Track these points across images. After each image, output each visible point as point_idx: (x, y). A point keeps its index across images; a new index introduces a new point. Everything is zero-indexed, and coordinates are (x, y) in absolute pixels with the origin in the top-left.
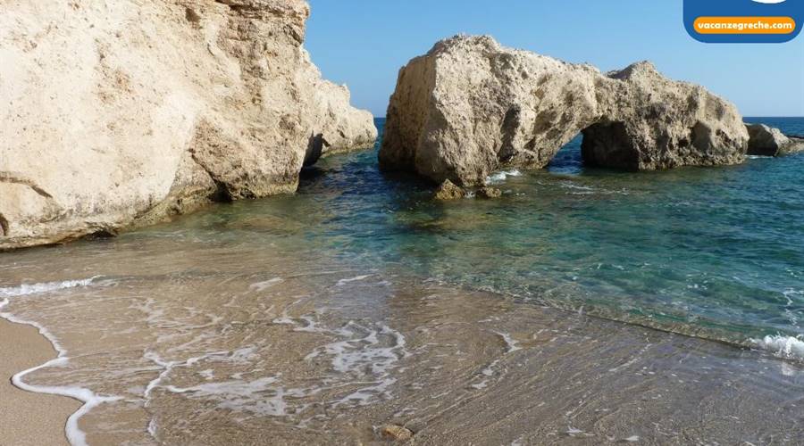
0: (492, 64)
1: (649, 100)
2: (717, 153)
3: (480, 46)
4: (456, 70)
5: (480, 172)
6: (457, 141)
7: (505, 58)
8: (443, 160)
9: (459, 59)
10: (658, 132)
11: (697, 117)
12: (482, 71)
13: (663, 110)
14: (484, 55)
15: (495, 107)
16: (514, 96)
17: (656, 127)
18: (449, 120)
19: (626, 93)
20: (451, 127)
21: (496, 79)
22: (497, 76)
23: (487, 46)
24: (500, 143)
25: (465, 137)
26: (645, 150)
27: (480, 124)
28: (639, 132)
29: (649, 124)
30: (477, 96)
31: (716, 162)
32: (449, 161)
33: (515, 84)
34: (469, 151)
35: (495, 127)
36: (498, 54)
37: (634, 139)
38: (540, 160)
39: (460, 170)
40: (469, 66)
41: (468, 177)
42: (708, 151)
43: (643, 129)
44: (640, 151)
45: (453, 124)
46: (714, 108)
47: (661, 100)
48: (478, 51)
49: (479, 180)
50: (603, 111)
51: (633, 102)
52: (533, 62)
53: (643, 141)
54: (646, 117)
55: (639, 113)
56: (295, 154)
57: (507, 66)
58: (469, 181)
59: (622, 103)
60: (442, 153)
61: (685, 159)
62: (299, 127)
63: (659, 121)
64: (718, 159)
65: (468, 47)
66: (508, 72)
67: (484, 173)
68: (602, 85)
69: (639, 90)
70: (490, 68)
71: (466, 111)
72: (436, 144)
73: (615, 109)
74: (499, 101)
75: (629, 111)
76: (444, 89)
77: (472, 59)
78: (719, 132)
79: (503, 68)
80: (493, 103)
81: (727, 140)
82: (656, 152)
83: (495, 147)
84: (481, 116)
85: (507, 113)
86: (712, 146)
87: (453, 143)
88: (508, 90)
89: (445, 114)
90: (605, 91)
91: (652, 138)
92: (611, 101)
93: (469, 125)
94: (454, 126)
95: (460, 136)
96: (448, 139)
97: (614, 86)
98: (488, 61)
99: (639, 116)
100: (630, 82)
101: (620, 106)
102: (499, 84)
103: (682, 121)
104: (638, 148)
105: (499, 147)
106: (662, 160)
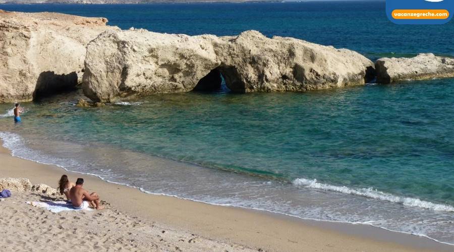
0: (118, 46)
1: (249, 53)
2: (310, 83)
3: (111, 38)
4: (97, 49)
5: (109, 95)
6: (97, 81)
7: (124, 43)
8: (91, 90)
9: (99, 44)
10: (259, 72)
11: (295, 61)
12: (111, 49)
13: (259, 58)
14: (114, 42)
15: (117, 66)
16: (127, 60)
17: (257, 68)
18: (92, 72)
19: (234, 50)
20: (94, 75)
21: (119, 53)
22: (120, 51)
23: (115, 38)
24: (120, 82)
25: (102, 79)
26: (249, 82)
27: (110, 73)
28: (245, 72)
29: (253, 67)
30: (109, 61)
31: (309, 88)
32: (94, 90)
33: (128, 55)
34: (104, 86)
35: (118, 75)
36: (121, 41)
37: (242, 76)
38: (185, 87)
39: (98, 94)
40: (105, 47)
41: (103, 97)
42: (304, 82)
43: (248, 70)
44: (245, 82)
45: (95, 74)
46: (309, 55)
47: (259, 53)
48: (110, 40)
49: (109, 99)
50: (221, 60)
51: (240, 54)
52: (140, 43)
53: (247, 77)
54: (250, 63)
55: (245, 61)
56: (27, 86)
57: (124, 47)
58: (103, 99)
59: (233, 55)
60: (91, 87)
61: (286, 87)
62: (28, 75)
63: (259, 65)
64: (309, 87)
65: (105, 39)
66: (125, 49)
67: (111, 96)
68: (217, 46)
69: (243, 48)
70: (117, 47)
71: (103, 68)
72: (88, 83)
73: (229, 59)
74: (119, 63)
75: (239, 60)
76: (91, 58)
77: (107, 44)
78: (311, 70)
79: (123, 47)
80: (116, 64)
81: (317, 75)
82: (257, 83)
83: (118, 84)
84: (110, 70)
85: (123, 69)
86: (306, 79)
87: (96, 82)
88: (124, 58)
89: (90, 70)
90: (220, 49)
91: (256, 75)
92: (225, 54)
93: (104, 74)
94: (95, 75)
95: (99, 79)
96: (93, 80)
97: (225, 46)
98: (116, 44)
99: (245, 62)
100: (236, 44)
101: (232, 57)
102: (121, 55)
103: (285, 64)
104: (245, 81)
105: (119, 84)
106: (261, 88)
